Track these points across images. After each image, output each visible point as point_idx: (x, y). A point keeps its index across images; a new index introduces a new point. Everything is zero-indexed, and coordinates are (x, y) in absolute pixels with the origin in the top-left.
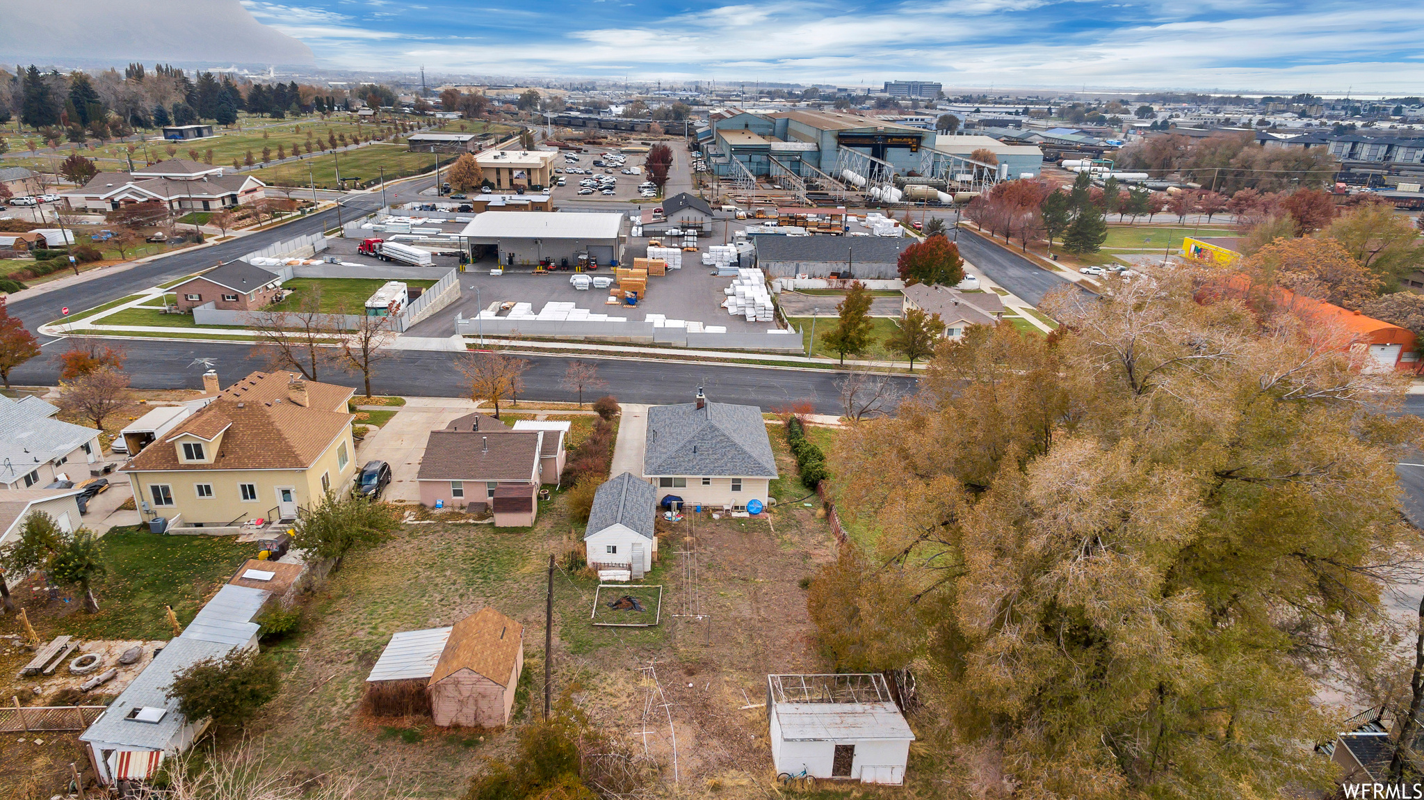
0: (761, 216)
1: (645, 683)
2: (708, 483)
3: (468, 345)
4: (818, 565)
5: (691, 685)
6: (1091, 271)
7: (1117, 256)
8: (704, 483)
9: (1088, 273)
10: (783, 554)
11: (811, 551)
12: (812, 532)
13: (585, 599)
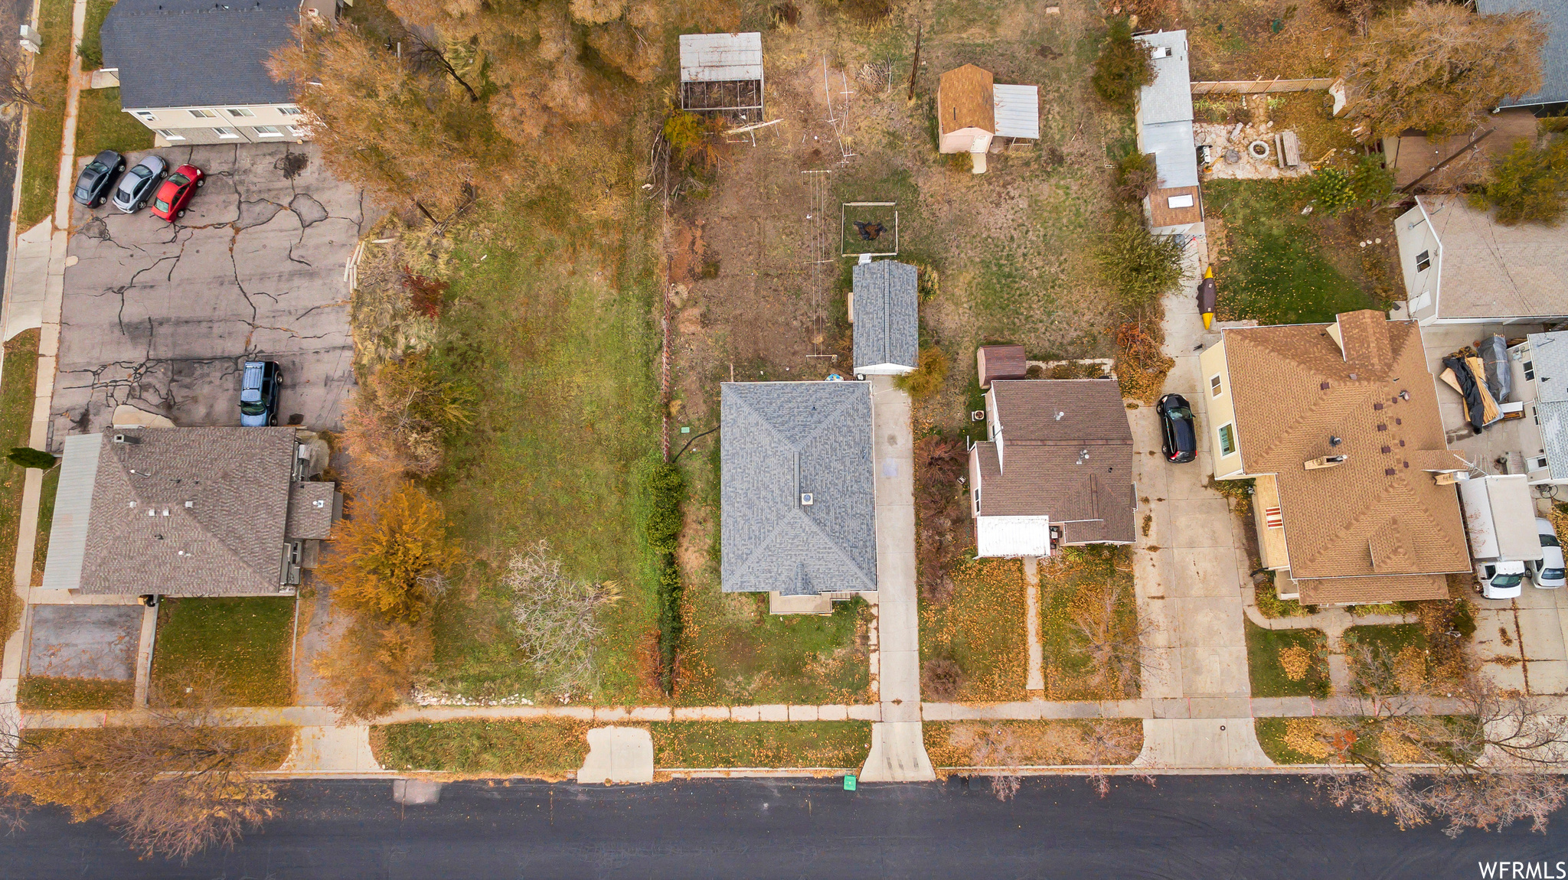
1: (849, 139)
10: (727, 321)
11: (699, 328)
12: (692, 368)
13: (907, 238)
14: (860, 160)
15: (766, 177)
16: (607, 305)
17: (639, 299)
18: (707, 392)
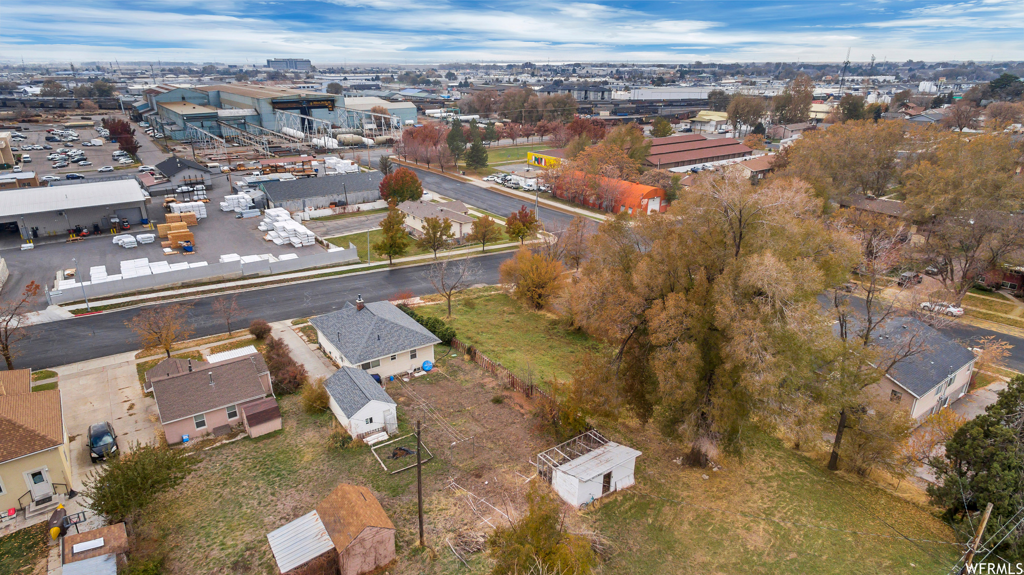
0: (242, 168)
1: (458, 493)
2: (395, 358)
3: (72, 312)
4: (493, 388)
5: (486, 483)
6: (490, 179)
7: (496, 168)
8: (392, 359)
9: (488, 180)
10: (468, 389)
11: (481, 382)
18: (454, 367)
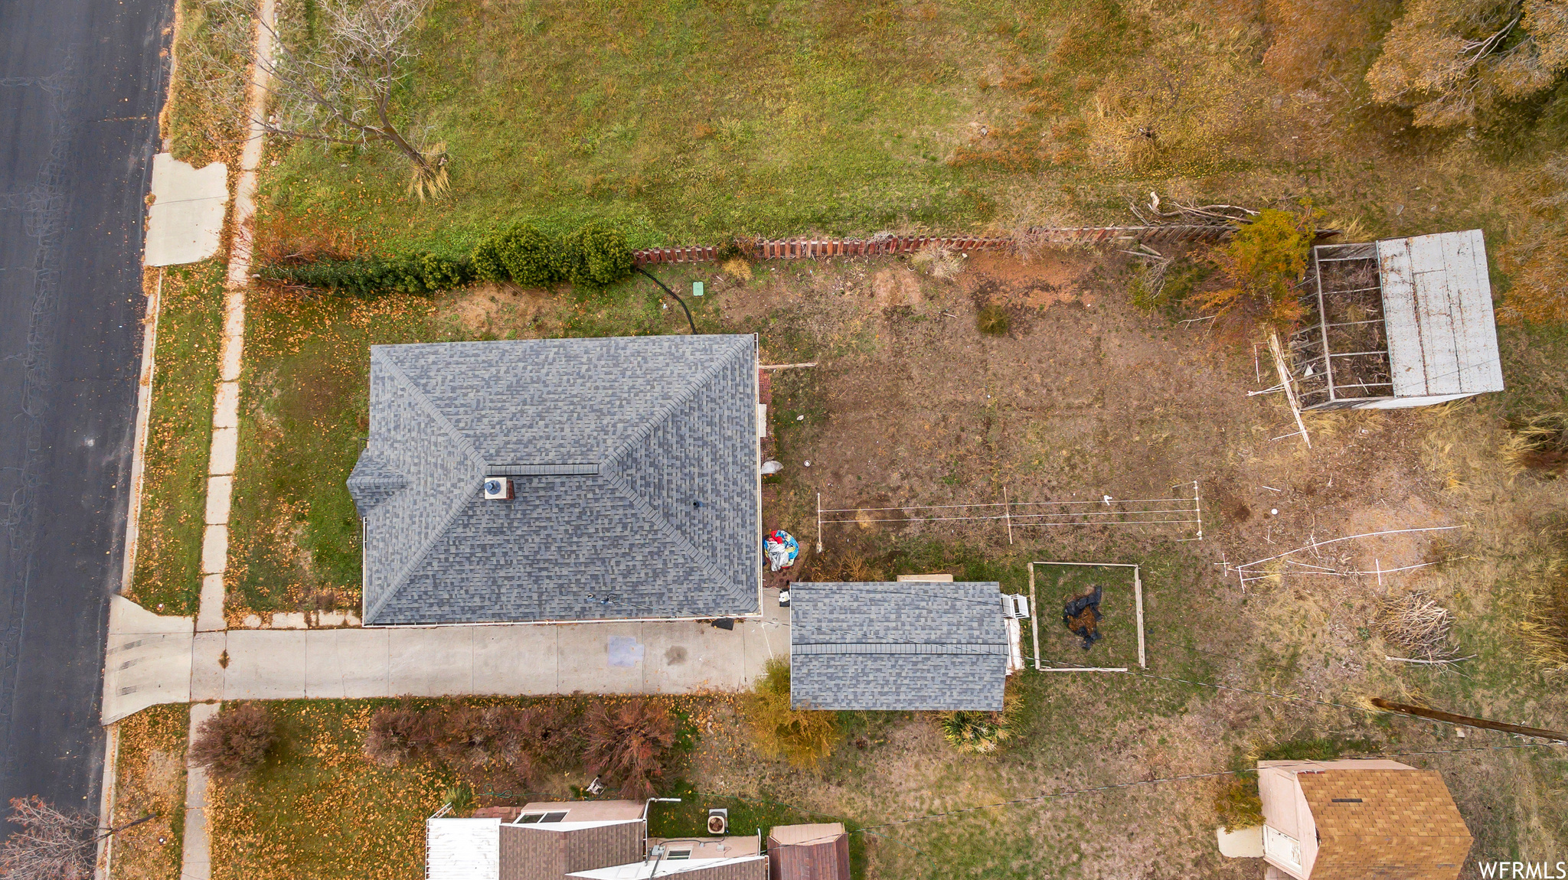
1: (1276, 578)
5: (1271, 511)
10: (899, 353)
11: (883, 305)
12: (810, 295)
13: (1072, 689)
14: (1232, 598)
15: (1187, 418)
16: (924, 146)
17: (937, 198)
18: (766, 322)
